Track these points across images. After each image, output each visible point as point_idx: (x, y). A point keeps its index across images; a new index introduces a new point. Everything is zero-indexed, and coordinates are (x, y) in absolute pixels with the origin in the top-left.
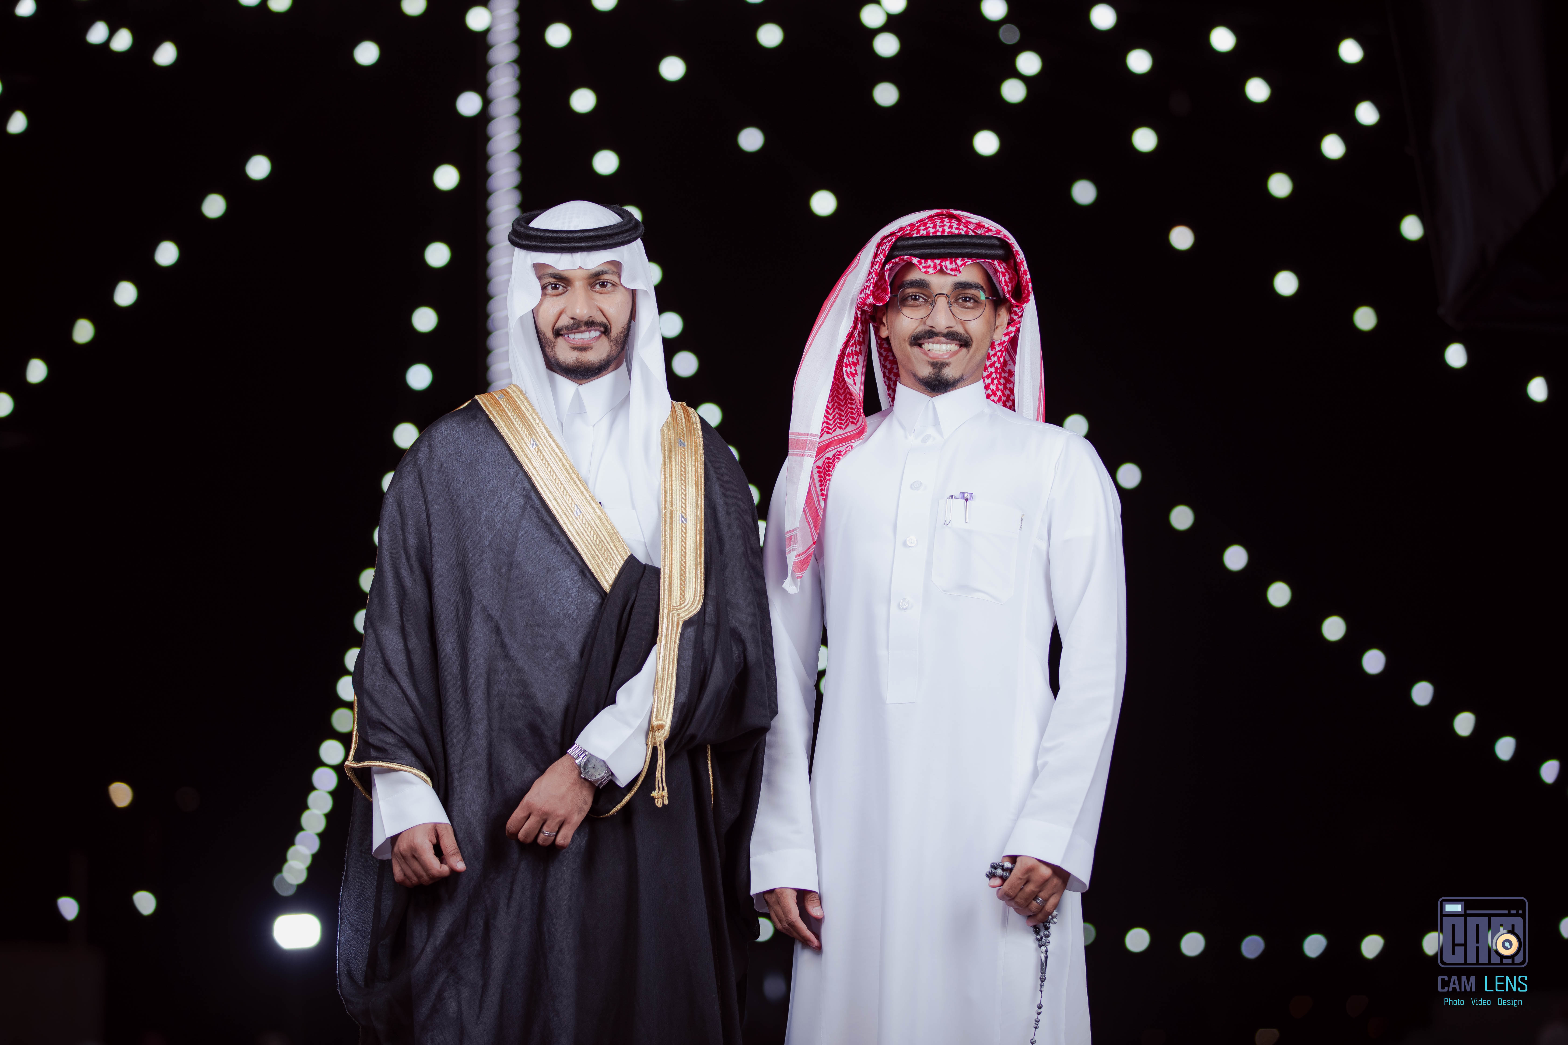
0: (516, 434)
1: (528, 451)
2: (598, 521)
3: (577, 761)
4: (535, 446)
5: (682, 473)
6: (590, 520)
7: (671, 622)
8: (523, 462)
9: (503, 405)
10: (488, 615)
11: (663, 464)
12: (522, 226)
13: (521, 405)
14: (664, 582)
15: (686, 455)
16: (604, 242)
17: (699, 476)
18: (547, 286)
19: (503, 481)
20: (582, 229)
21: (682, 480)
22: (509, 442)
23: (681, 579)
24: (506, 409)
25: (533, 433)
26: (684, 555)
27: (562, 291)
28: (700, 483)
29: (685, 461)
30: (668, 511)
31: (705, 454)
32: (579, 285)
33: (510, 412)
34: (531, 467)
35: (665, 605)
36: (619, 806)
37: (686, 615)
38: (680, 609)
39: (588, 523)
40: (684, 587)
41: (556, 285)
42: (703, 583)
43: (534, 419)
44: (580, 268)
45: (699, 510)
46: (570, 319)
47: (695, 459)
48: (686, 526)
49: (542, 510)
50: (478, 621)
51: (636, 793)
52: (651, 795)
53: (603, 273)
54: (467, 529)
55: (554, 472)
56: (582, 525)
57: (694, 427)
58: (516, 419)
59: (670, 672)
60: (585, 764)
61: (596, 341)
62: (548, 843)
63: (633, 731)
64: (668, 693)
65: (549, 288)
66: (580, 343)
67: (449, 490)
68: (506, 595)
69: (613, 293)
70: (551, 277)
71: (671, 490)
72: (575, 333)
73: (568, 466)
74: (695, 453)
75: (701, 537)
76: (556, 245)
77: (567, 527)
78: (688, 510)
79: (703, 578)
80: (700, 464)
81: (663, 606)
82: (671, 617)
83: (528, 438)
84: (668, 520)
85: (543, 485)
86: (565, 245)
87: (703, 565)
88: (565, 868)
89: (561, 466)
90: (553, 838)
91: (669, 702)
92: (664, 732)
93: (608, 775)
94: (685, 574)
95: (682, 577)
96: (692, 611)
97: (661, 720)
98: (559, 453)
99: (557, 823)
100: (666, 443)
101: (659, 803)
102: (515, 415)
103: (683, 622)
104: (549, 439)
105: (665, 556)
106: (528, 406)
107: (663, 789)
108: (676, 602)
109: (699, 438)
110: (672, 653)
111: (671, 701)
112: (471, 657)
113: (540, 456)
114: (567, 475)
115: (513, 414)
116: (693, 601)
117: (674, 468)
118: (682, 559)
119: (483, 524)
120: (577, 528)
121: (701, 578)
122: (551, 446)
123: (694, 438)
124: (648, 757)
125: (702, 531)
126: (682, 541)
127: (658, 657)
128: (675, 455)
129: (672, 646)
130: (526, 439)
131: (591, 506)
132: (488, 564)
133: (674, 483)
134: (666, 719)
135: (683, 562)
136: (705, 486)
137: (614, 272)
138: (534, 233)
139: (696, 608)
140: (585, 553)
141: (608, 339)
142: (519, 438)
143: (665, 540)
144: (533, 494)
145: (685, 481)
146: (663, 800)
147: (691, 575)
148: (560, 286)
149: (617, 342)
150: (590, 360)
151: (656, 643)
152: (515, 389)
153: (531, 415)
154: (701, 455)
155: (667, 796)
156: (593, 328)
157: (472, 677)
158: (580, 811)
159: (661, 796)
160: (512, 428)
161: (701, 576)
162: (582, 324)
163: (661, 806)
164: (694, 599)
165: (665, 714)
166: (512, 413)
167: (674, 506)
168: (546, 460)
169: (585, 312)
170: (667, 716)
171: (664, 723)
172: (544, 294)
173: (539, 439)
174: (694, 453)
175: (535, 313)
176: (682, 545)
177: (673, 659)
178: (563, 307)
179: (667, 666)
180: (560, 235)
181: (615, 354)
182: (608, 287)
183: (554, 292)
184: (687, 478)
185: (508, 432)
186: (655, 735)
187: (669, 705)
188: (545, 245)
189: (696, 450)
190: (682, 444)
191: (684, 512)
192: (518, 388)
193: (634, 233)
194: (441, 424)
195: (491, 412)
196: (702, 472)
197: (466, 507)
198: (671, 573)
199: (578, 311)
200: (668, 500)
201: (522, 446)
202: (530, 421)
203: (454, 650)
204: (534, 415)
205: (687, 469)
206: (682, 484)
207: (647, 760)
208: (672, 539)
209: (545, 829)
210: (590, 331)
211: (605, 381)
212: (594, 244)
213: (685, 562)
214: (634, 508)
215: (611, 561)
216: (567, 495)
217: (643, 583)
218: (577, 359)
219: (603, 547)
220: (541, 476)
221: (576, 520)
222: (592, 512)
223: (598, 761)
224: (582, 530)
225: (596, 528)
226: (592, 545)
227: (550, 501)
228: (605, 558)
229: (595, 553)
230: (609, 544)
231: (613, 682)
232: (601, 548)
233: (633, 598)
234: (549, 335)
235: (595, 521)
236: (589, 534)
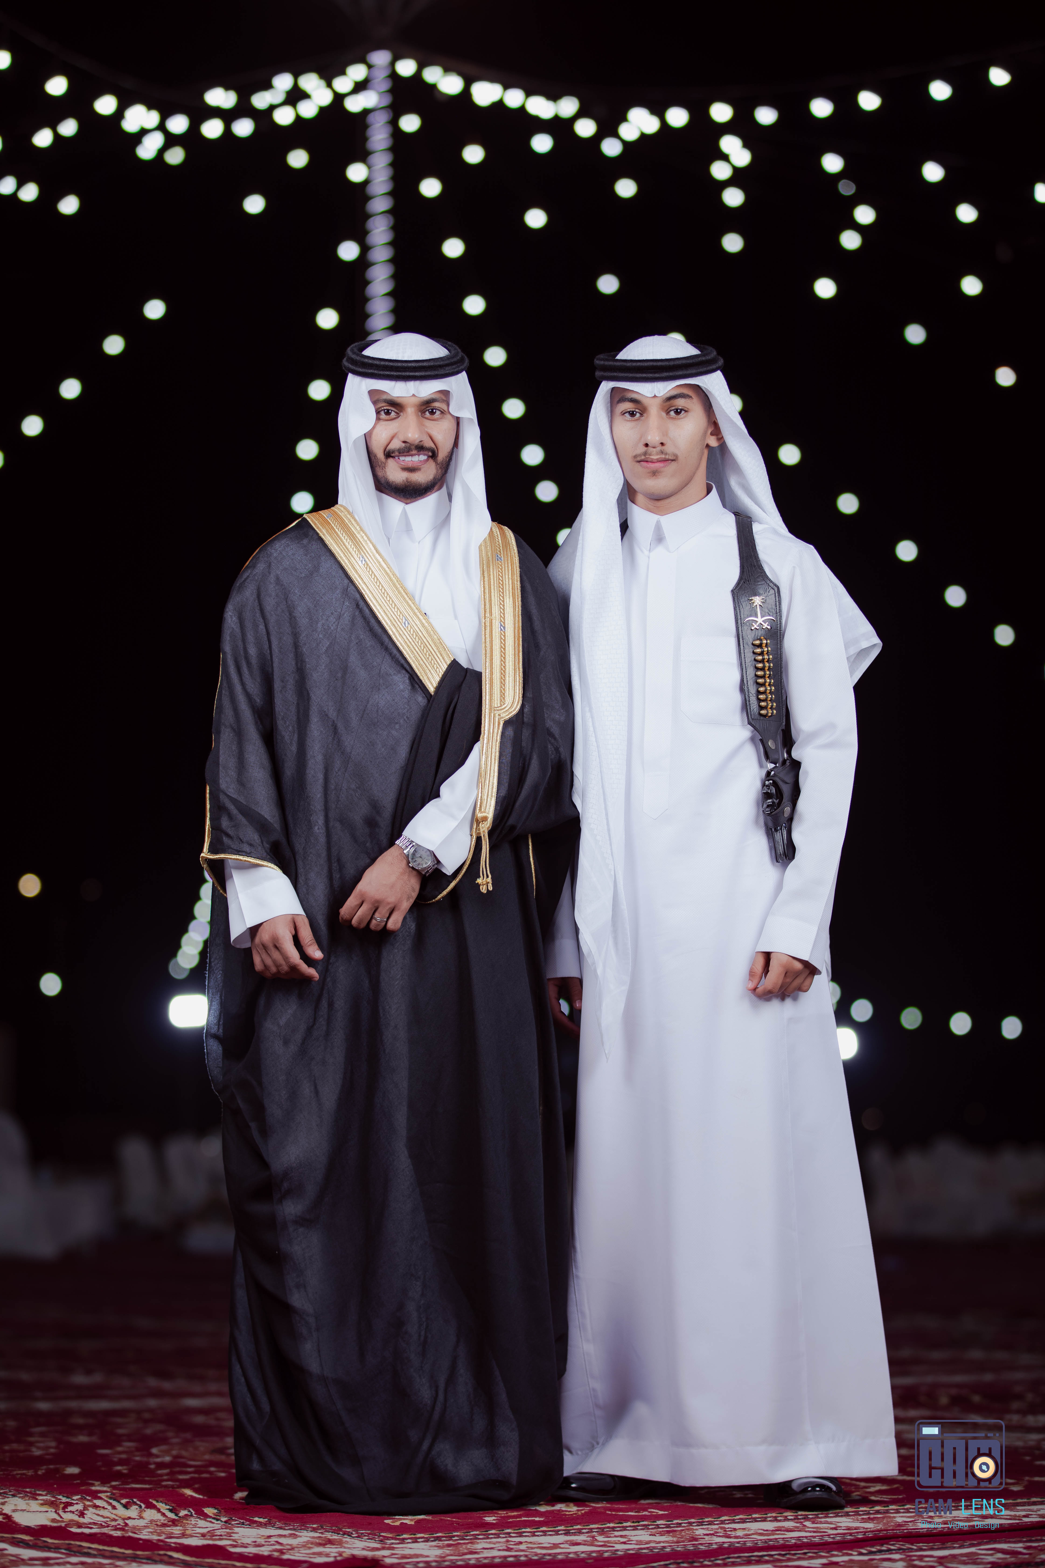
0: (346, 551)
1: (358, 567)
2: (424, 630)
3: (405, 852)
4: (364, 562)
5: (500, 585)
6: (416, 628)
7: (492, 721)
8: (353, 577)
9: (331, 524)
10: (323, 715)
11: (482, 577)
12: (355, 354)
13: (349, 524)
14: (486, 685)
15: (503, 569)
16: (436, 373)
17: (516, 587)
18: (381, 411)
19: (335, 594)
20: (415, 359)
21: (500, 591)
22: (339, 558)
23: (501, 683)
24: (335, 527)
25: (362, 550)
26: (503, 660)
27: (395, 416)
28: (516, 594)
29: (502, 574)
30: (488, 620)
31: (521, 567)
32: (410, 411)
33: (339, 530)
34: (361, 582)
35: (487, 707)
36: (445, 893)
37: (507, 715)
38: (502, 709)
39: (416, 633)
40: (504, 689)
41: (389, 411)
42: (521, 685)
43: (363, 537)
44: (414, 395)
45: (517, 619)
46: (401, 443)
47: (512, 573)
48: (505, 634)
49: (373, 621)
50: (315, 719)
51: (461, 880)
52: (476, 882)
53: (433, 400)
54: (305, 637)
55: (382, 586)
56: (410, 634)
57: (509, 546)
58: (345, 537)
59: (492, 768)
60: (414, 854)
61: (425, 464)
62: (380, 928)
63: (458, 822)
64: (490, 787)
65: (382, 413)
66: (410, 465)
67: (286, 602)
68: (341, 697)
69: (441, 419)
70: (385, 403)
71: (490, 600)
72: (405, 456)
73: (396, 583)
74: (512, 567)
75: (519, 644)
76: (392, 373)
77: (396, 637)
78: (506, 619)
79: (521, 681)
80: (517, 576)
81: (485, 707)
82: (492, 717)
83: (357, 555)
84: (488, 629)
85: (372, 599)
86: (400, 373)
87: (521, 670)
88: (396, 951)
89: (389, 581)
90: (384, 923)
91: (491, 796)
92: (487, 823)
93: (434, 863)
94: (505, 678)
96: (512, 712)
97: (485, 812)
98: (387, 569)
99: (388, 910)
100: (484, 557)
101: (484, 890)
102: (344, 533)
103: (503, 722)
104: (377, 555)
106: (356, 525)
107: (488, 877)
108: (497, 703)
109: (515, 553)
110: (494, 750)
111: (493, 795)
112: (310, 753)
113: (369, 572)
114: (393, 589)
115: (342, 533)
116: (513, 703)
117: (492, 581)
118: (501, 664)
119: (320, 632)
120: (402, 637)
121: (519, 681)
122: (379, 562)
123: (510, 554)
124: (472, 846)
125: (519, 638)
126: (502, 647)
127: (481, 752)
128: (493, 569)
129: (494, 744)
130: (355, 556)
131: (418, 617)
132: (324, 668)
133: (492, 594)
134: (489, 811)
135: (502, 667)
136: (522, 597)
137: (443, 401)
138: (368, 361)
139: (515, 709)
140: (413, 661)
141: (434, 462)
142: (348, 555)
143: (485, 646)
144: (362, 604)
145: (503, 593)
146: (487, 886)
147: (511, 678)
148: (392, 412)
149: (441, 466)
150: (419, 480)
151: (479, 742)
152: (342, 509)
153: (359, 533)
154: (517, 569)
155: (491, 882)
156: (421, 452)
157: (310, 773)
158: (408, 898)
159: (485, 883)
160: (342, 545)
161: (519, 679)
162: (413, 447)
163: (486, 892)
164: (513, 701)
165: (487, 806)
166: (340, 531)
167: (493, 616)
168: (375, 575)
169: (417, 436)
170: (490, 808)
171: (488, 815)
172: (378, 419)
173: (368, 556)
174: (510, 567)
175: (367, 436)
176: (501, 651)
177: (495, 756)
178: (395, 431)
179: (489, 763)
180: (396, 365)
181: (439, 476)
182: (437, 414)
183: (387, 417)
184: (505, 589)
185: (338, 550)
186: (479, 826)
187: (491, 799)
188: (382, 373)
189: (513, 564)
190: (498, 559)
191: (503, 621)
192: (345, 508)
193: (459, 365)
195: (321, 531)
196: (518, 585)
197: (303, 617)
198: (492, 676)
199: (410, 435)
200: (488, 610)
201: (350, 559)
202: (358, 539)
204: (361, 533)
205: (504, 581)
206: (501, 595)
207: (471, 849)
208: (492, 646)
209: (377, 915)
210: (419, 455)
211: (430, 501)
212: (427, 373)
213: (504, 667)
214: (456, 618)
215: (437, 668)
216: (396, 608)
217: (464, 685)
218: (407, 479)
219: (429, 655)
220: (371, 590)
221: (404, 631)
222: (419, 624)
223: (425, 850)
224: (410, 640)
225: (423, 638)
226: (420, 654)
227: (380, 613)
228: (431, 662)
229: (423, 661)
230: (434, 650)
231: (437, 778)
232: (428, 656)
233: (455, 700)
234: (380, 455)
235: (422, 631)
236: (417, 644)
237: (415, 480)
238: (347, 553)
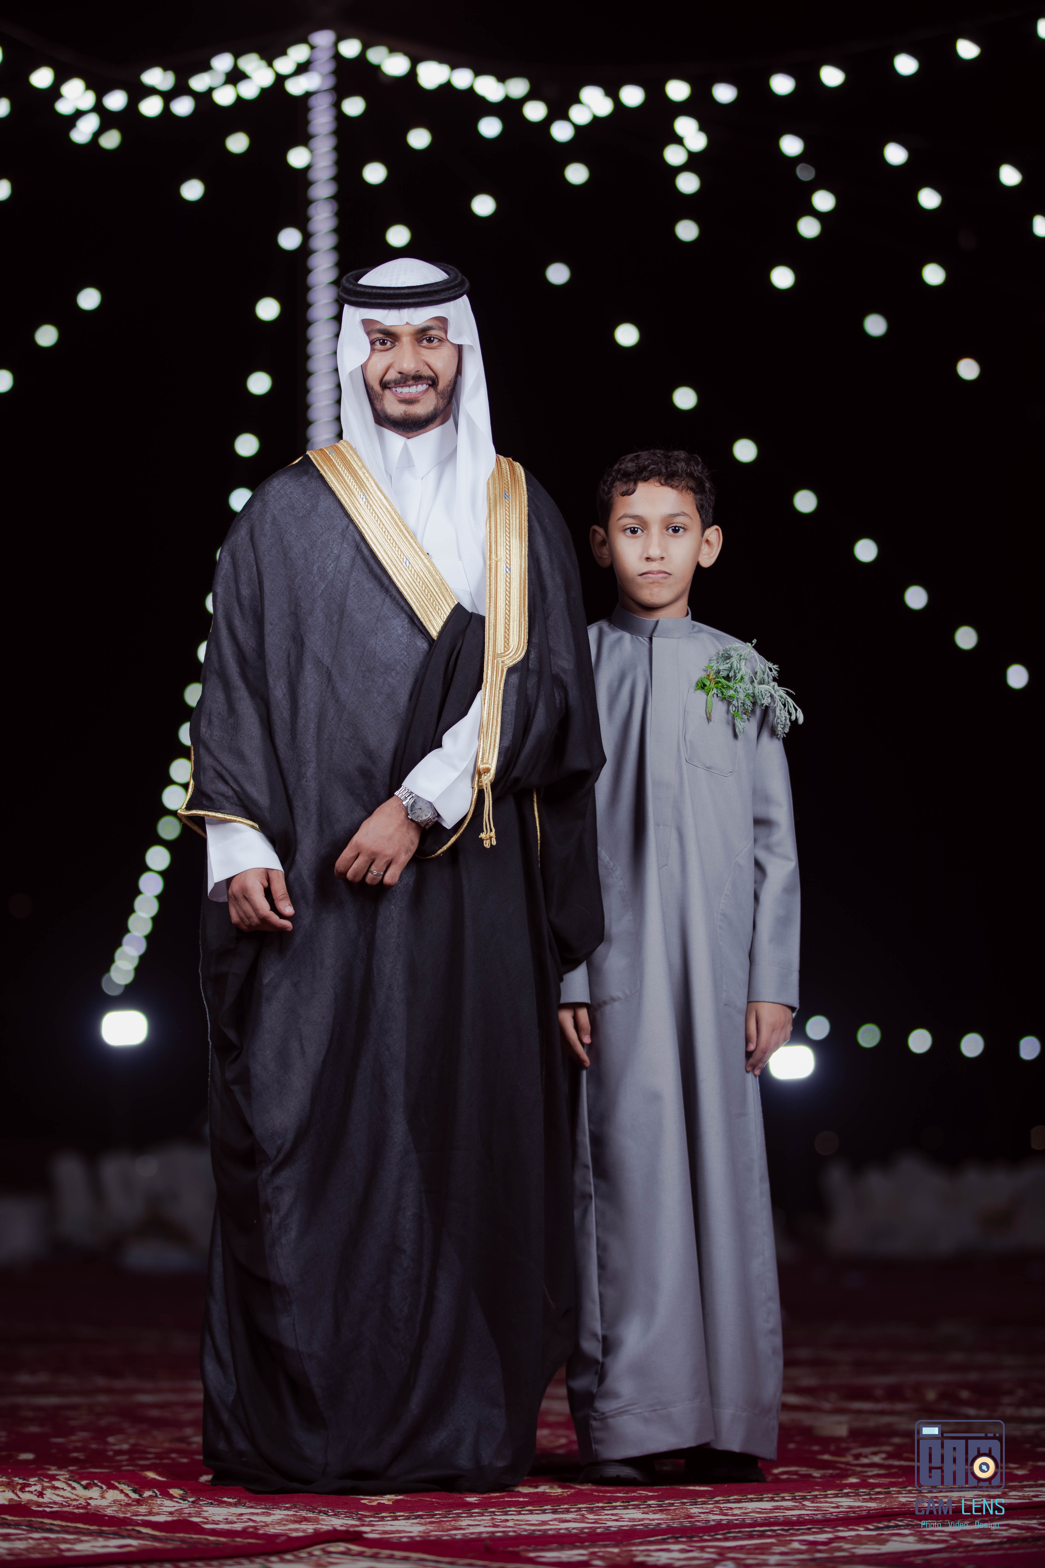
0: (347, 488)
1: (359, 505)
2: (426, 571)
3: (404, 803)
4: (364, 500)
5: (507, 525)
6: (419, 570)
7: (495, 669)
8: (353, 515)
9: (333, 460)
10: (318, 662)
11: (488, 517)
12: (351, 283)
13: (351, 460)
14: (489, 629)
15: (511, 507)
16: (431, 298)
17: (523, 527)
18: (376, 341)
19: (335, 532)
20: (409, 285)
21: (506, 531)
22: (340, 497)
23: (506, 628)
24: (336, 464)
25: (363, 487)
26: (508, 604)
27: (390, 346)
28: (524, 533)
29: (509, 513)
30: (493, 561)
31: (528, 506)
32: (406, 340)
33: (340, 467)
34: (361, 520)
35: (490, 653)
36: (445, 848)
37: (510, 663)
38: (504, 656)
39: (417, 574)
40: (509, 635)
41: (384, 340)
42: (527, 631)
43: (364, 473)
44: (407, 323)
45: (523, 560)
46: (397, 374)
47: (519, 513)
48: (511, 575)
49: (372, 561)
50: (309, 667)
51: (462, 834)
52: (479, 836)
53: (429, 328)
54: (300, 579)
55: (383, 525)
56: (411, 575)
57: (518, 480)
58: (346, 473)
59: (495, 720)
60: (413, 806)
61: (424, 394)
62: (376, 882)
63: (460, 772)
64: (493, 738)
65: (378, 343)
66: (407, 397)
67: (282, 542)
68: (337, 643)
69: (440, 347)
70: (379, 333)
71: (496, 541)
72: (402, 387)
73: (397, 520)
74: (519, 506)
75: (524, 587)
76: (384, 301)
77: (396, 577)
78: (512, 561)
79: (527, 626)
80: (525, 515)
81: (488, 653)
82: (496, 663)
83: (358, 492)
84: (493, 570)
85: (374, 539)
86: (392, 301)
87: (527, 614)
88: (393, 907)
89: (390, 519)
90: (381, 877)
91: (494, 747)
92: (490, 775)
93: (434, 816)
94: (509, 623)
95: (506, 625)
96: (516, 659)
97: (487, 763)
98: (388, 507)
99: (385, 862)
100: (491, 495)
101: (487, 844)
102: (345, 470)
103: (507, 669)
104: (379, 493)
105: (490, 606)
106: (358, 461)
107: (491, 831)
108: (500, 649)
109: (524, 491)
110: (496, 699)
111: (496, 746)
112: (302, 702)
113: (370, 509)
114: (396, 528)
115: (343, 469)
116: (517, 649)
117: (498, 521)
118: (506, 608)
119: (315, 574)
120: (406, 578)
121: (525, 626)
122: (380, 500)
123: (519, 491)
124: (474, 798)
125: (525, 581)
126: (507, 590)
127: (483, 703)
128: (500, 508)
129: (497, 692)
130: (356, 493)
131: (420, 557)
132: (320, 613)
133: (499, 534)
134: (492, 762)
135: (507, 611)
136: (529, 537)
137: (440, 329)
138: (362, 290)
139: (520, 655)
140: (414, 603)
141: (435, 392)
142: (349, 493)
143: (490, 589)
144: (362, 545)
145: (509, 533)
146: (491, 841)
147: (516, 623)
148: (388, 342)
149: (443, 395)
150: (418, 413)
151: (480, 689)
152: (345, 445)
153: (361, 469)
154: (525, 508)
155: (495, 836)
156: (420, 382)
157: (301, 722)
158: (407, 852)
159: (488, 837)
160: (342, 483)
161: (525, 624)
162: (409, 378)
163: (489, 847)
164: (518, 646)
165: (490, 758)
167: (499, 557)
168: (376, 513)
169: (412, 366)
170: (492, 760)
171: (490, 766)
172: (373, 350)
173: (369, 493)
175: (364, 367)
176: (507, 594)
177: (498, 705)
178: (391, 361)
179: (492, 711)
180: (388, 292)
181: (442, 407)
182: (434, 342)
183: (383, 347)
184: (511, 529)
185: (338, 487)
186: (481, 778)
187: (494, 749)
188: (373, 301)
189: (520, 503)
190: (506, 497)
191: (509, 562)
192: (348, 443)
193: (459, 290)
194: (275, 479)
195: (322, 467)
196: (525, 524)
197: (299, 558)
198: (496, 621)
199: (405, 366)
200: (493, 551)
201: (352, 500)
202: (360, 476)
203: (284, 695)
204: (363, 469)
205: (511, 521)
206: (507, 536)
207: (474, 801)
208: (497, 589)
209: (373, 868)
210: (417, 385)
211: (433, 436)
212: (420, 300)
213: (509, 611)
214: (460, 558)
215: (439, 609)
216: (397, 547)
217: (468, 630)
218: (405, 412)
219: (431, 596)
220: (371, 528)
221: (405, 571)
222: (421, 563)
223: (425, 802)
224: (411, 580)
225: (425, 578)
226: (421, 594)
227: (380, 552)
228: (432, 604)
229: (424, 602)
230: (435, 591)
231: (439, 727)
232: (429, 597)
233: (459, 645)
234: (377, 387)
235: (424, 571)
236: (418, 584)
237: (413, 412)
238: (348, 491)
